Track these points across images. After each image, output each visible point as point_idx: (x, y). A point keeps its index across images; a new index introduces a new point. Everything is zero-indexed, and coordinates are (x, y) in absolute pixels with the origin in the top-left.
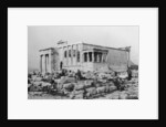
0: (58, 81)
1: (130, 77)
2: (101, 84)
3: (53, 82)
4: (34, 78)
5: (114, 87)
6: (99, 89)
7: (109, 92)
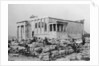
0: (30, 45)
1: (84, 43)
2: (62, 48)
3: (27, 46)
4: (13, 43)
5: (72, 50)
6: (61, 51)
7: (68, 54)
